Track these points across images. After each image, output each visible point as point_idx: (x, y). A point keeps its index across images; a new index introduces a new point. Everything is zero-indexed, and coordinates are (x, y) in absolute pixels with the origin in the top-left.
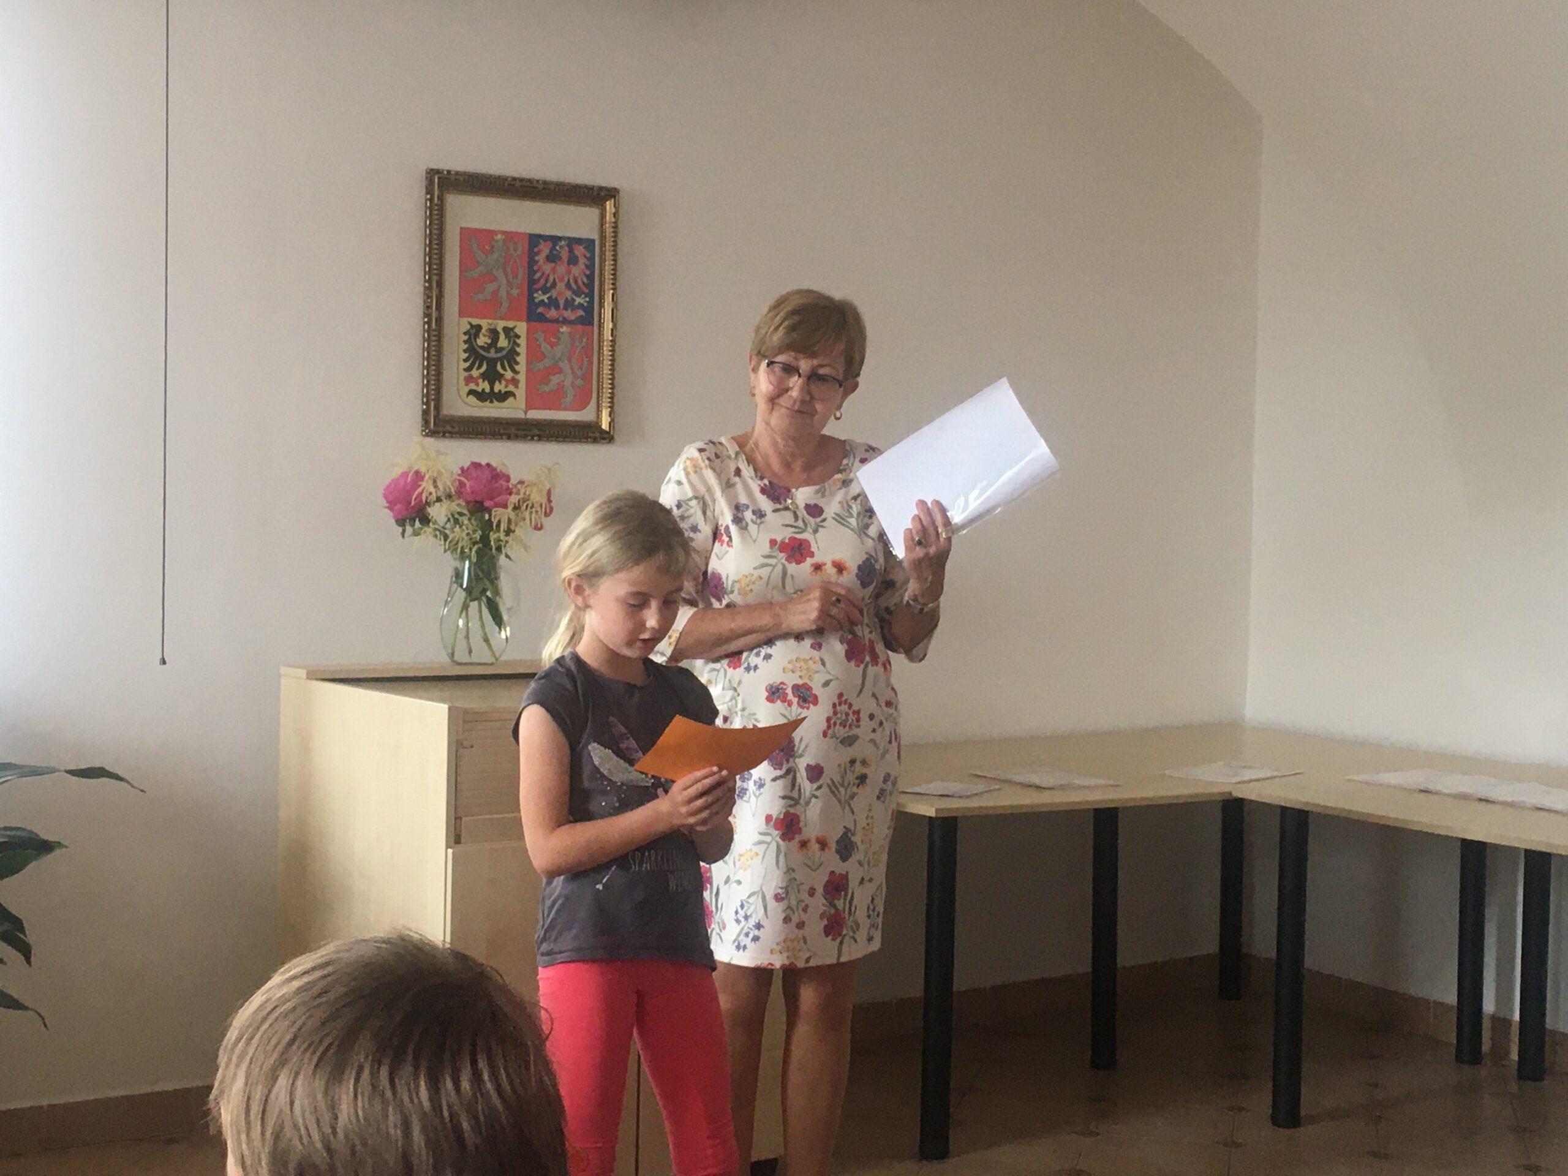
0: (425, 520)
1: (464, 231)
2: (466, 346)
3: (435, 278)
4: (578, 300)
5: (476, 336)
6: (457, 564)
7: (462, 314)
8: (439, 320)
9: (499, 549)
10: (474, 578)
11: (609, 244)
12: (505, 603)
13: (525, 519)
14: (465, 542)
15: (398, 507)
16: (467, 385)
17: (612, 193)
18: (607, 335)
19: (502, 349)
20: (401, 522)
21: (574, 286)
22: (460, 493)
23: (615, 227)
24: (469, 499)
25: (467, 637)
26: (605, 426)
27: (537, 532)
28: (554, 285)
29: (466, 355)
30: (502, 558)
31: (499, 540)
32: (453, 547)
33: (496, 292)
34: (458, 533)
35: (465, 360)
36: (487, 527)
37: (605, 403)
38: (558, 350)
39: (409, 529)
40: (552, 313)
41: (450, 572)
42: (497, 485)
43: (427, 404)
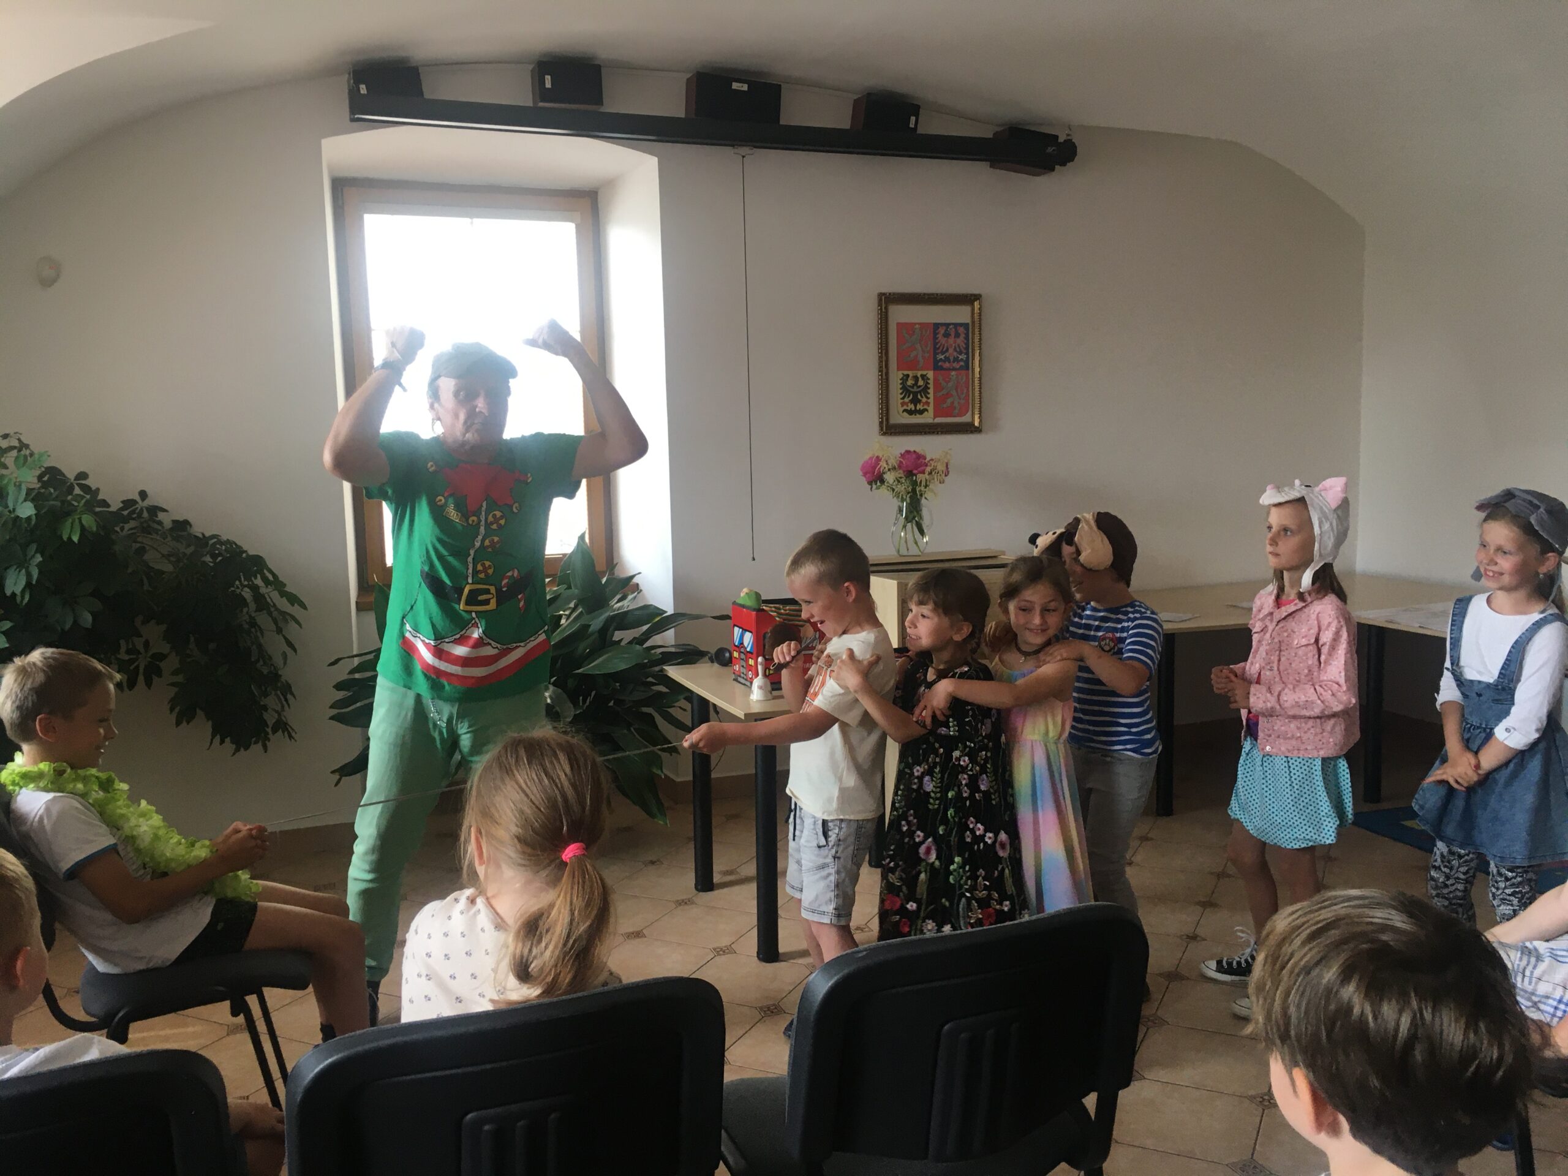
0: (882, 481)
1: (898, 324)
2: (901, 386)
3: (884, 352)
4: (961, 357)
5: (907, 380)
6: (900, 504)
7: (898, 369)
8: (887, 374)
9: (921, 495)
10: (909, 511)
11: (977, 325)
12: (925, 524)
13: (934, 479)
14: (903, 492)
15: (868, 475)
16: (902, 406)
17: (977, 297)
18: (977, 375)
19: (920, 386)
20: (870, 483)
21: (958, 350)
22: (900, 465)
23: (980, 314)
24: (905, 469)
25: (906, 542)
26: (977, 424)
27: (942, 485)
28: (947, 350)
29: (901, 391)
30: (923, 498)
31: (920, 491)
32: (897, 495)
33: (916, 356)
34: (901, 488)
35: (901, 394)
36: (915, 484)
37: (977, 412)
38: (950, 385)
39: (874, 487)
40: (947, 365)
41: (896, 508)
42: (919, 462)
43: (882, 418)
